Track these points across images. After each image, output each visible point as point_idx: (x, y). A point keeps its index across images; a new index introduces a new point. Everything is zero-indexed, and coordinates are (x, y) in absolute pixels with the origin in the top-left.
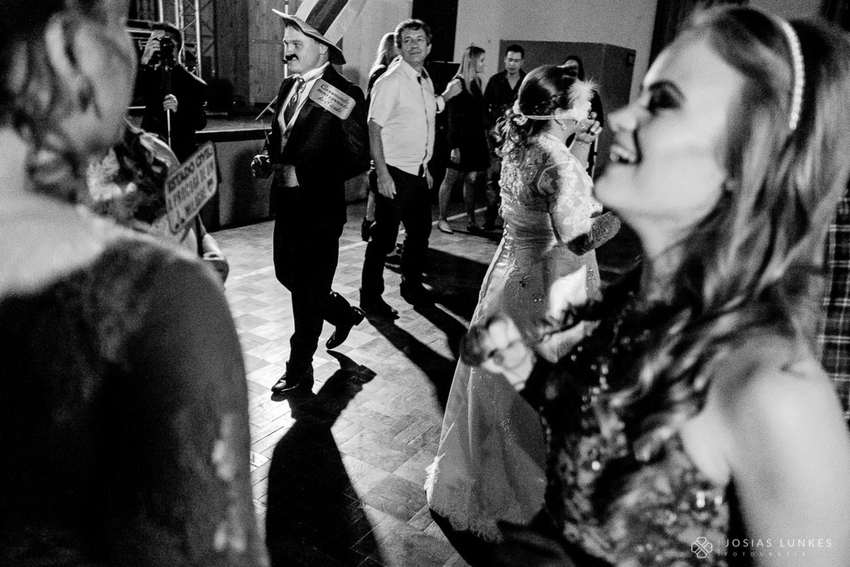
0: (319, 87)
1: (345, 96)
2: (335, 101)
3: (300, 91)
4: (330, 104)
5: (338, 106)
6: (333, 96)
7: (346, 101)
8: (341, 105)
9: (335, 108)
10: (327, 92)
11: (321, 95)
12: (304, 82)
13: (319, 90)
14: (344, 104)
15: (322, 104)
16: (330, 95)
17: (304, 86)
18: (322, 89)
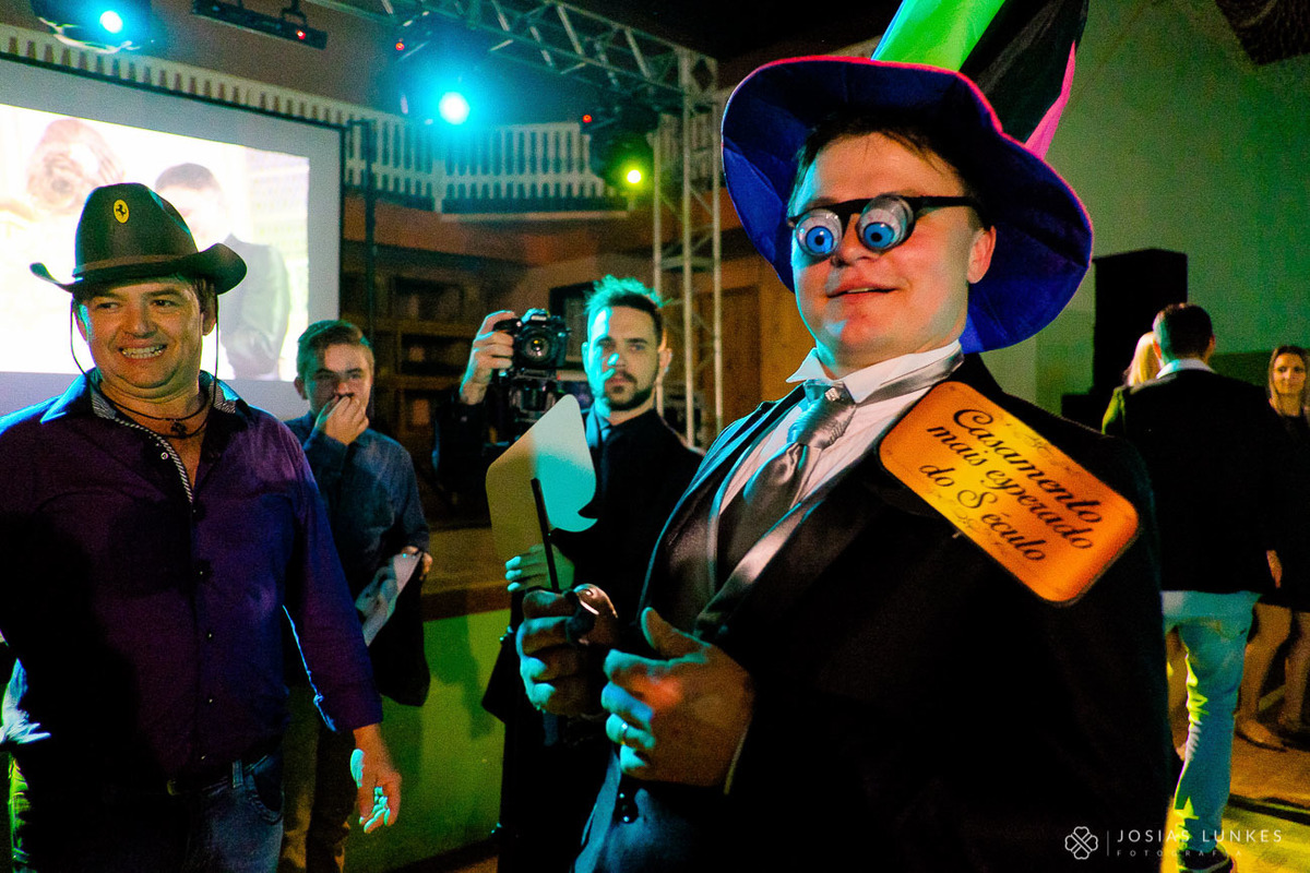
0: (941, 414)
1: (1083, 482)
2: (1022, 496)
3: (821, 436)
4: (985, 508)
5: (1029, 526)
6: (1011, 471)
7: (1086, 507)
8: (1054, 521)
9: (1011, 536)
10: (979, 447)
11: (944, 456)
12: (846, 400)
13: (942, 433)
14: (1072, 520)
15: (941, 499)
16: (996, 461)
17: (841, 418)
18: (955, 429)
